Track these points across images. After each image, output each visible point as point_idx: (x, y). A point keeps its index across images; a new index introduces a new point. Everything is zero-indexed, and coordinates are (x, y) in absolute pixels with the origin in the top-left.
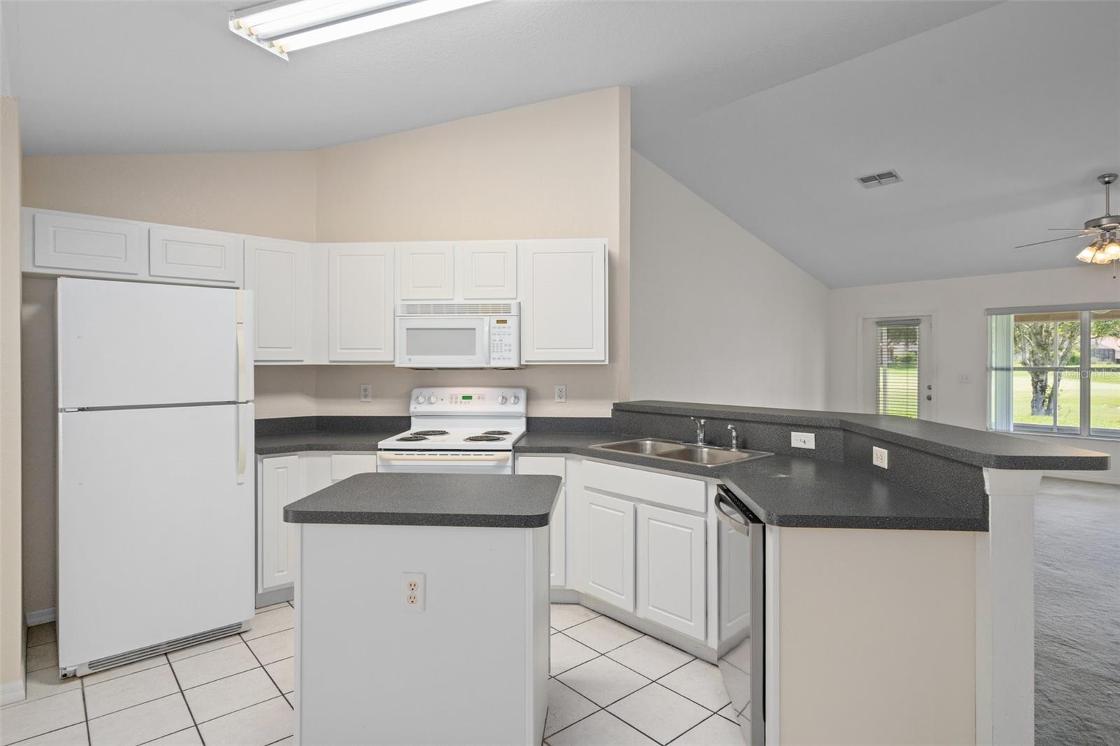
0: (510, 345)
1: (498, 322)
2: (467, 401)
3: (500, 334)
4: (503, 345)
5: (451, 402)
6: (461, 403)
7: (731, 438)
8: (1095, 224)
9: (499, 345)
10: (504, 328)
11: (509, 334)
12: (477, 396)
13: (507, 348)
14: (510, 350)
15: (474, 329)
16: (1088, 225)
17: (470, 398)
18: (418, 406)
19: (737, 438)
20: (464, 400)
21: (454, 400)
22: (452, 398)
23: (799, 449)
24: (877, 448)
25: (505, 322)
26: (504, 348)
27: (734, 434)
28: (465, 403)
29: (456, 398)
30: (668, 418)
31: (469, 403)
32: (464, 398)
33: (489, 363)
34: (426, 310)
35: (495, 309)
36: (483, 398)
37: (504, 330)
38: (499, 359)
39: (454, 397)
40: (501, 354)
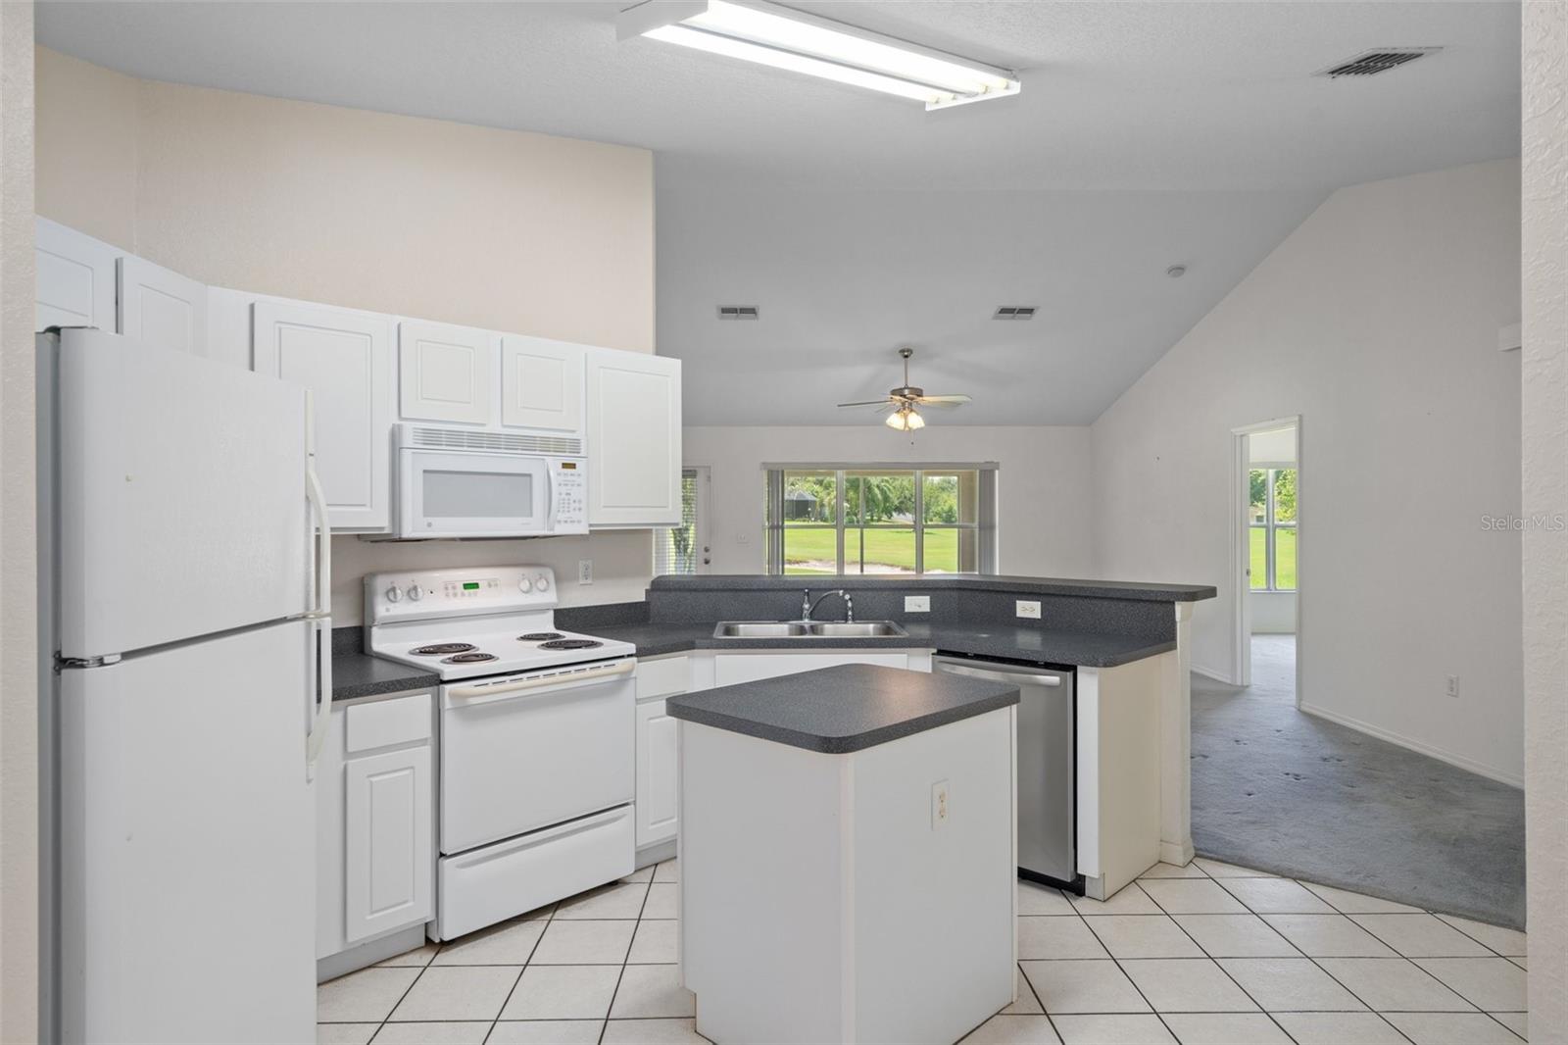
0: (580, 501)
1: (565, 466)
2: (472, 591)
3: (566, 485)
4: (571, 502)
5: (447, 595)
6: (463, 595)
7: (846, 609)
8: (899, 392)
9: (566, 502)
10: (572, 475)
11: (579, 485)
12: (486, 584)
13: (577, 505)
14: (580, 509)
15: (530, 475)
16: (894, 392)
17: (476, 586)
18: (391, 606)
19: (852, 609)
20: (467, 591)
21: (451, 591)
22: (447, 588)
23: (914, 613)
24: (1021, 602)
25: (573, 466)
26: (573, 505)
27: (850, 604)
28: (470, 595)
29: (454, 588)
30: (743, 594)
31: (476, 594)
32: (466, 586)
33: (552, 529)
34: (455, 440)
35: (559, 446)
36: (496, 585)
37: (573, 478)
38: (566, 522)
39: (450, 587)
40: (568, 515)
